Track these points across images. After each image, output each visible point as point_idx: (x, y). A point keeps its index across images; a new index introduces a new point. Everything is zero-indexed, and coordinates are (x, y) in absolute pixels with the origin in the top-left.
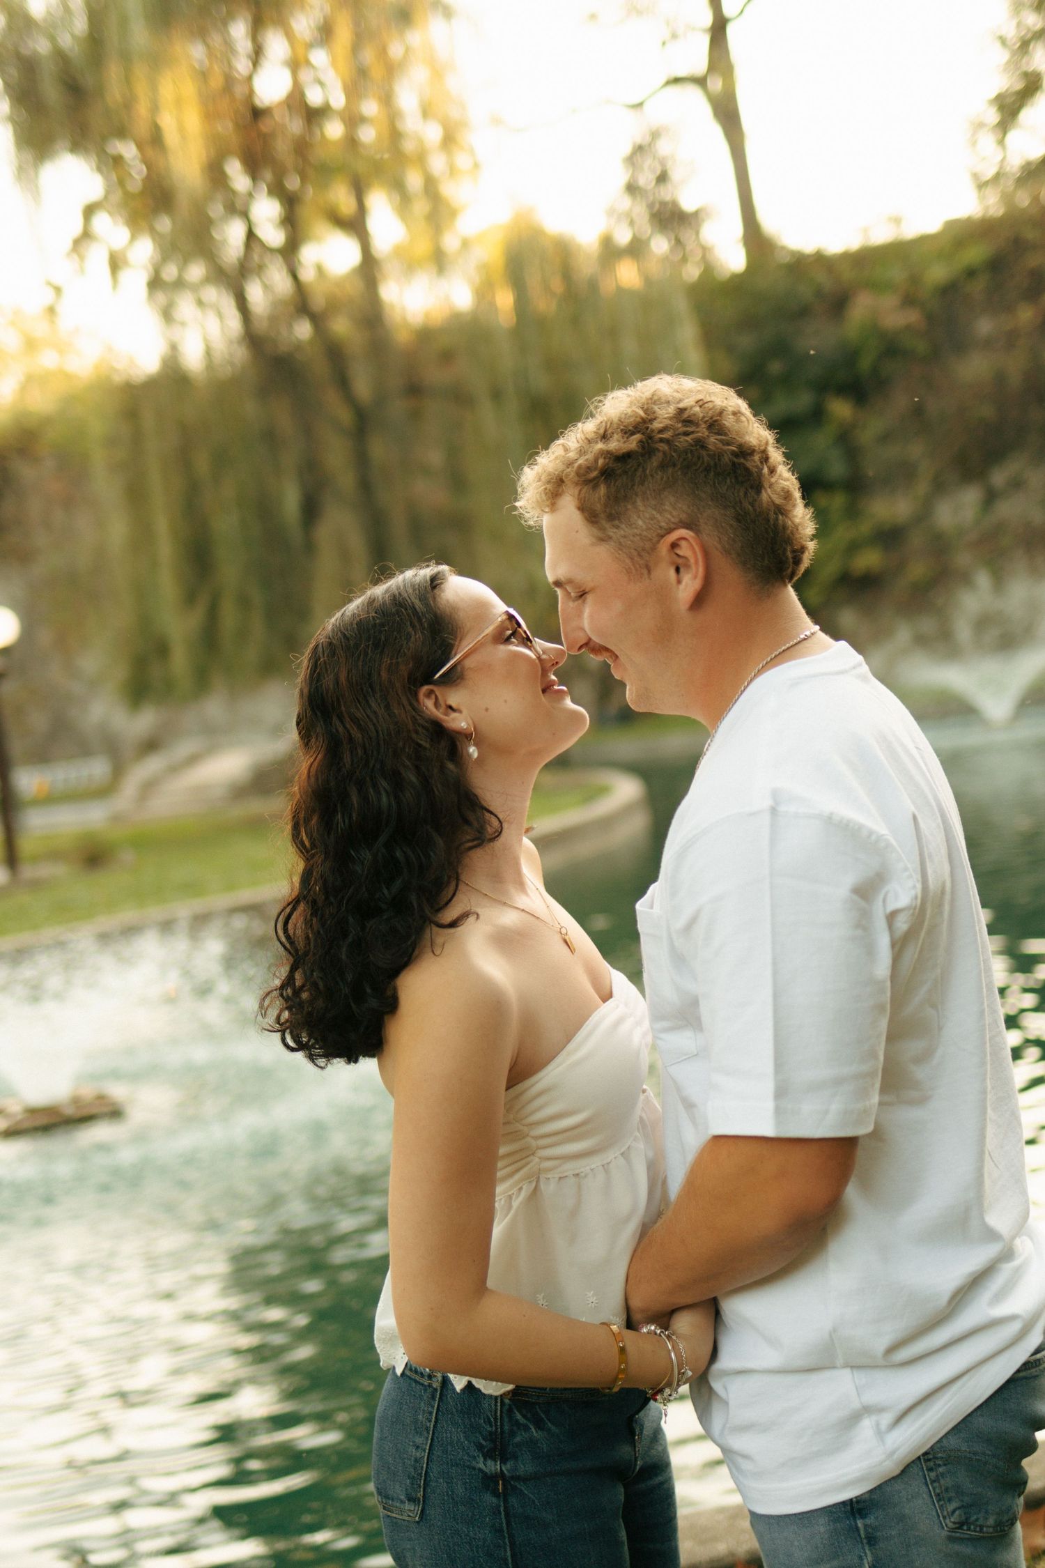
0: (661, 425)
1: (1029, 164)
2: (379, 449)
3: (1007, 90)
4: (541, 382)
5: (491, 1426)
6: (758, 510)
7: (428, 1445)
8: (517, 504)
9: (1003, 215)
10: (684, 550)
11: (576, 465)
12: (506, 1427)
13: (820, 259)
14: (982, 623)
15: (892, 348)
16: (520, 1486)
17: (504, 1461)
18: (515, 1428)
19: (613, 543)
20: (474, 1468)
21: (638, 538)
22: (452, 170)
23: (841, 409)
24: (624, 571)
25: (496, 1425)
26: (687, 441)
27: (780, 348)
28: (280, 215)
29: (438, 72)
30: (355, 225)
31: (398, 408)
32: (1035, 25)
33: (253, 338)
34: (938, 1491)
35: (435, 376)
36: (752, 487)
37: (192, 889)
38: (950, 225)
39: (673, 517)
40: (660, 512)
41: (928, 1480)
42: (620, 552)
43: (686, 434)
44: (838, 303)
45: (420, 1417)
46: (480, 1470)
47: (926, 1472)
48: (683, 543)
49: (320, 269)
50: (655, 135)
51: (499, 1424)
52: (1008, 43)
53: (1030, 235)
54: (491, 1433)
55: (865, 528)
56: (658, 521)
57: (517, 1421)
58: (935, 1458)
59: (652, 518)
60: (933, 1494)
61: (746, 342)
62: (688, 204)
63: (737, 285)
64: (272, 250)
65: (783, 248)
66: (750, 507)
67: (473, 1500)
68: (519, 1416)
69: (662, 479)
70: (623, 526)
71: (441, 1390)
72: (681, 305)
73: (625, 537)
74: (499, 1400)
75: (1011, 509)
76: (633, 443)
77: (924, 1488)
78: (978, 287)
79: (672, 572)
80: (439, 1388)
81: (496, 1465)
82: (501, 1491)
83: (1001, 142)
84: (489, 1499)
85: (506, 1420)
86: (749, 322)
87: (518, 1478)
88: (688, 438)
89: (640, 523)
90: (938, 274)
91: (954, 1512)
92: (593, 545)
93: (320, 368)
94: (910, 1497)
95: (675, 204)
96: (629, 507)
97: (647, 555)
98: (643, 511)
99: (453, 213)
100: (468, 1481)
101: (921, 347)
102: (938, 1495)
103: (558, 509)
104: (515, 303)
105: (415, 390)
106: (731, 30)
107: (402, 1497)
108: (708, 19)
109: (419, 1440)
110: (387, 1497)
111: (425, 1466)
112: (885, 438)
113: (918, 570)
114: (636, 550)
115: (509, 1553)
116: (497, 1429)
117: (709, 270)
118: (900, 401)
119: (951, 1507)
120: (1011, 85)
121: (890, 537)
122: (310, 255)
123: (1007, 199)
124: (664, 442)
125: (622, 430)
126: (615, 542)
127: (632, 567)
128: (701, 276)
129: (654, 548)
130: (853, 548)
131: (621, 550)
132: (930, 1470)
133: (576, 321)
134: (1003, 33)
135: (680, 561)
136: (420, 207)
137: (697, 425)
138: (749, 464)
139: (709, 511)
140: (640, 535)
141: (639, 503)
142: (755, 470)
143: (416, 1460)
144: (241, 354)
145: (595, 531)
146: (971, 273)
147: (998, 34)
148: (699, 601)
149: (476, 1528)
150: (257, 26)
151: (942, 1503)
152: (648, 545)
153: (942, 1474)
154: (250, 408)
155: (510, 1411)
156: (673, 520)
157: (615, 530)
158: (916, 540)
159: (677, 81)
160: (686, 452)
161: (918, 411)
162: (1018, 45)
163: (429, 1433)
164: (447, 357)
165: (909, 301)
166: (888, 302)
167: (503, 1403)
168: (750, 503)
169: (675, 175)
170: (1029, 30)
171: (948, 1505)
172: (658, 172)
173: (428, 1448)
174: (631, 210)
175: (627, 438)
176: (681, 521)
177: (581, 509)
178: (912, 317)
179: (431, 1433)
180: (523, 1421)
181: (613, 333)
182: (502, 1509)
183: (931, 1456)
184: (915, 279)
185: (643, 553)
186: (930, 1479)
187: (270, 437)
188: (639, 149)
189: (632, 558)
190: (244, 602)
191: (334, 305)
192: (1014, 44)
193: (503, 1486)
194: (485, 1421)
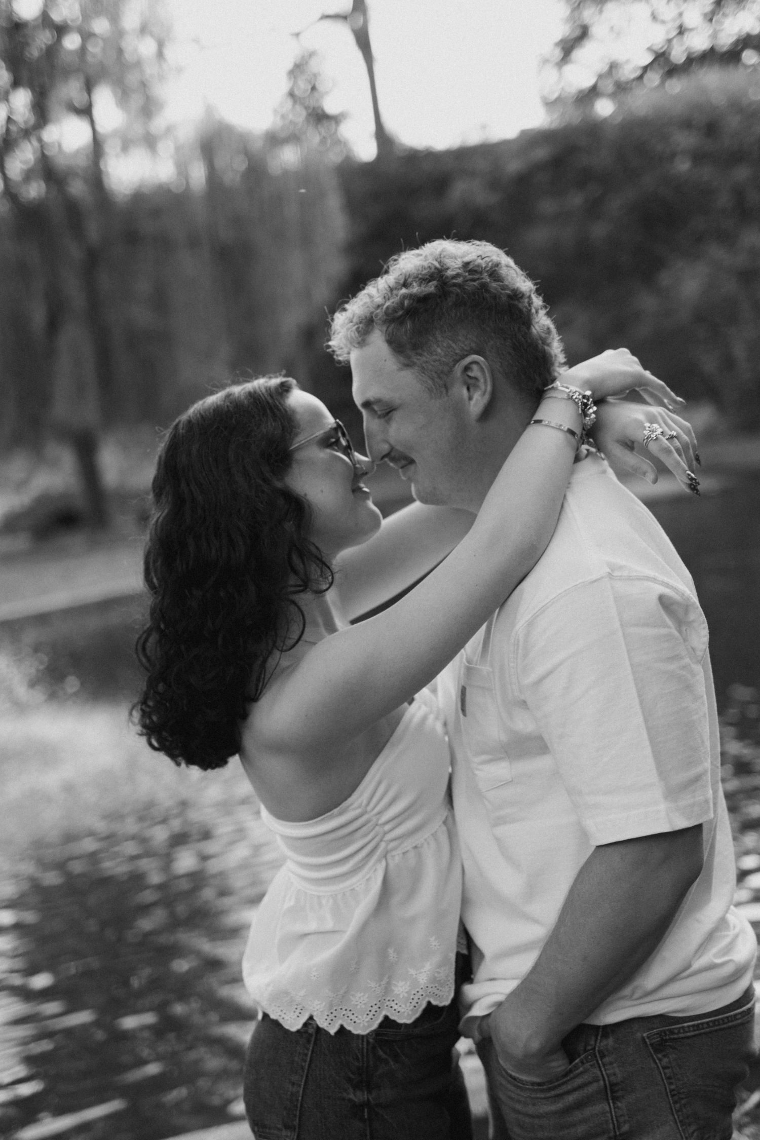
0: (454, 273)
3: (568, 36)
5: (358, 1062)
6: (529, 341)
7: (303, 1081)
8: (330, 343)
10: (475, 372)
11: (385, 307)
12: (371, 1063)
13: (428, 154)
16: (381, 1112)
17: (369, 1092)
18: (378, 1063)
19: (417, 368)
20: (344, 1099)
21: (438, 363)
24: (426, 389)
26: (474, 285)
28: (31, 102)
30: (86, 111)
34: (681, 1118)
36: (523, 324)
38: (524, 133)
39: (466, 345)
40: (454, 342)
41: (674, 1110)
42: (423, 375)
43: (473, 280)
45: (296, 1059)
46: (350, 1100)
47: (673, 1105)
48: (475, 367)
49: (60, 147)
50: (309, 56)
51: (365, 1060)
54: (358, 1068)
56: (454, 349)
57: (380, 1056)
58: (679, 1093)
59: (449, 347)
60: (678, 1121)
63: (368, 169)
64: (23, 129)
65: (401, 143)
66: (523, 339)
67: (343, 1126)
68: (381, 1053)
69: (456, 315)
70: (426, 354)
71: (316, 1035)
73: (427, 362)
74: (365, 1040)
76: (431, 288)
77: (671, 1117)
79: (465, 391)
80: (314, 1034)
81: (364, 1095)
82: (366, 1117)
83: (560, 74)
84: (357, 1124)
85: (371, 1056)
87: (381, 1106)
88: (475, 283)
89: (439, 350)
90: (514, 166)
91: (693, 1133)
92: (400, 370)
94: (659, 1124)
95: (321, 108)
96: (431, 338)
97: (444, 376)
98: (442, 341)
100: (338, 1110)
102: (681, 1122)
103: (368, 344)
104: (206, 173)
105: (131, 237)
107: (279, 1126)
109: (295, 1078)
110: (264, 1126)
111: (300, 1098)
114: (436, 372)
116: (363, 1063)
117: (347, 157)
119: (691, 1129)
120: (570, 33)
122: (51, 134)
123: (566, 115)
124: (456, 286)
125: (420, 279)
126: (418, 367)
127: (433, 387)
129: (451, 371)
131: (423, 373)
132: (675, 1102)
135: (470, 381)
136: (136, 100)
137: (481, 273)
138: (520, 305)
139: (492, 342)
140: (439, 360)
141: (438, 335)
142: (525, 310)
143: (292, 1094)
145: (402, 359)
148: (487, 413)
151: (684, 1127)
152: (446, 369)
153: (685, 1105)
155: (374, 1048)
156: (465, 348)
157: (419, 357)
159: (328, 17)
160: (474, 294)
162: (577, 4)
163: (303, 1071)
164: (156, 214)
165: (492, 186)
166: (478, 184)
167: (368, 1042)
168: (522, 336)
169: (322, 86)
171: (688, 1128)
172: (313, 84)
173: (303, 1083)
174: (293, 110)
175: (427, 284)
176: (472, 349)
177: (390, 342)
179: (306, 1071)
180: (384, 1056)
182: (368, 1133)
183: (675, 1092)
185: (442, 376)
186: (675, 1110)
187: (22, 268)
188: (299, 66)
189: (433, 379)
192: (574, 3)
193: (369, 1113)
194: (353, 1058)
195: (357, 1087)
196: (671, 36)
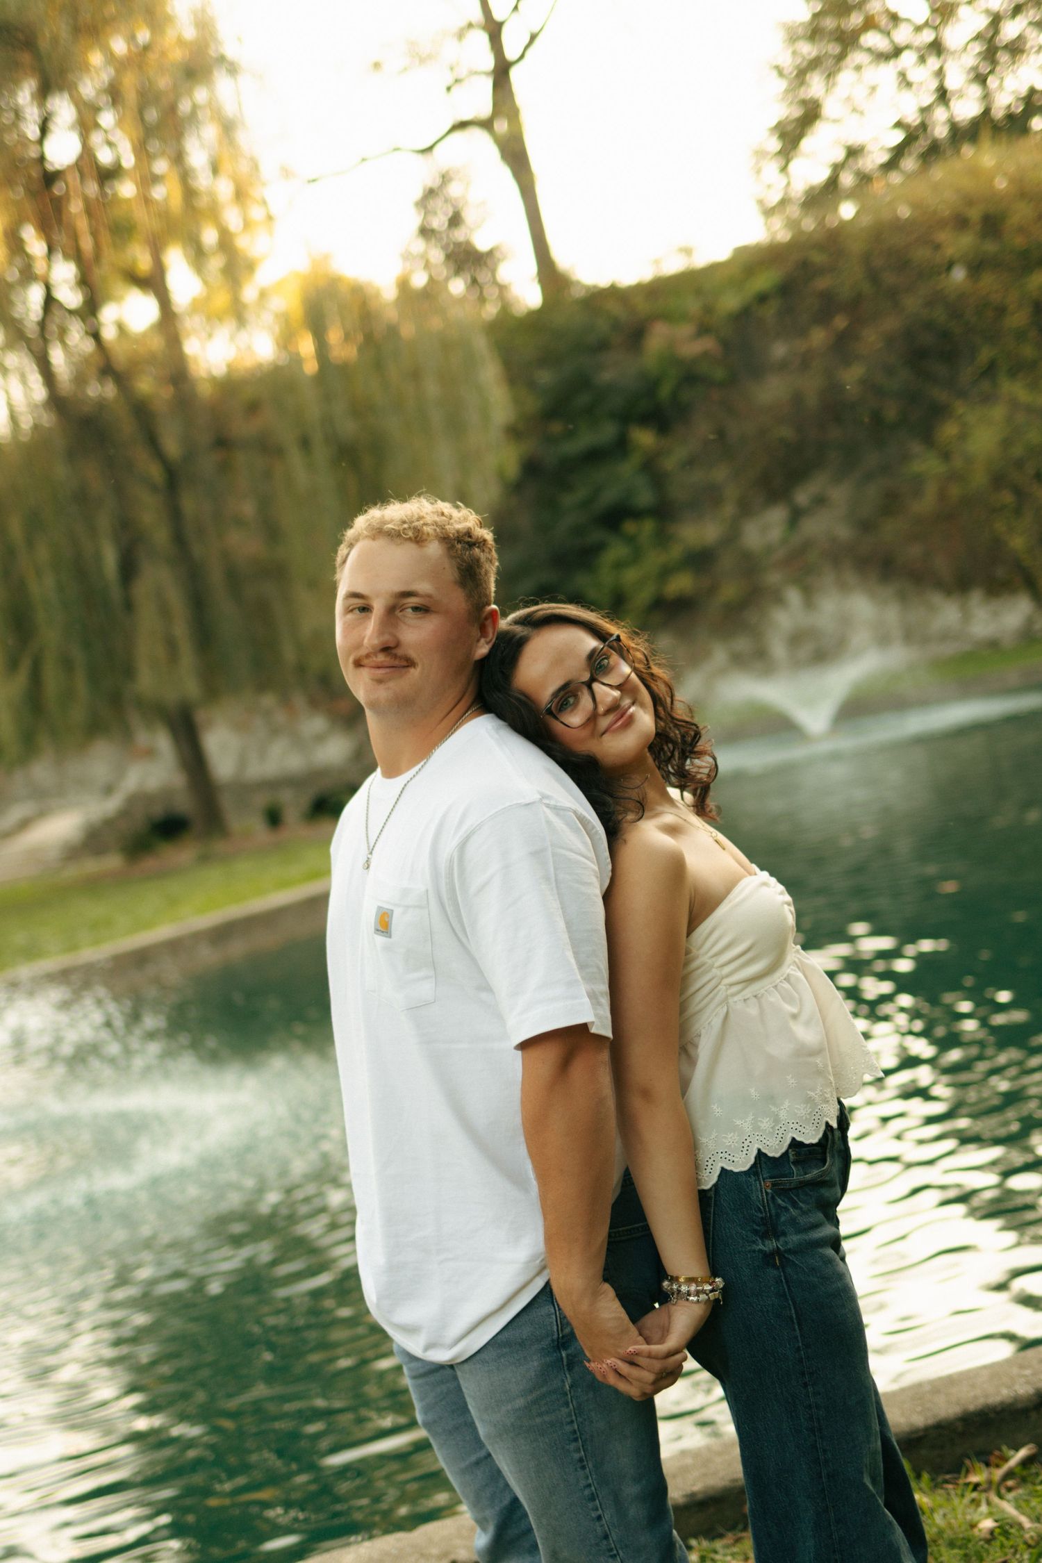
1: (812, 189)
2: (190, 504)
3: (787, 118)
4: (348, 428)
5: (761, 1213)
9: (790, 240)
12: (773, 1212)
13: (613, 292)
14: (796, 639)
15: (690, 376)
16: (791, 1257)
17: (777, 1239)
18: (779, 1211)
20: (754, 1251)
22: (247, 224)
23: (644, 438)
25: (765, 1211)
27: (582, 382)
28: (76, 277)
29: (228, 128)
30: (154, 283)
31: (208, 463)
32: (809, 54)
33: (56, 401)
35: (242, 428)
37: (31, 952)
38: (740, 252)
44: (636, 335)
46: (760, 1251)
49: (121, 328)
50: (445, 178)
51: (767, 1209)
52: (786, 72)
53: (818, 258)
54: (762, 1218)
55: (676, 552)
57: (779, 1205)
61: (545, 377)
62: (482, 244)
63: (534, 321)
64: (71, 312)
65: (578, 283)
67: (758, 1276)
68: (780, 1201)
72: (481, 344)
75: (817, 527)
78: (769, 312)
81: (773, 1243)
82: (778, 1264)
83: (784, 169)
84: (773, 1272)
85: (772, 1205)
86: (548, 358)
87: (789, 1251)
90: (731, 302)
93: (127, 427)
95: (468, 243)
99: (251, 267)
100: (751, 1263)
101: (719, 374)
104: (316, 350)
105: (222, 443)
106: (514, 73)
108: (489, 62)
112: (691, 463)
113: (730, 591)
115: (793, 1311)
116: (766, 1214)
117: (505, 308)
118: (702, 428)
120: (790, 113)
121: (700, 560)
122: (109, 315)
123: (792, 224)
128: (498, 314)
130: (665, 573)
133: (378, 365)
134: (780, 62)
136: (215, 263)
144: (48, 419)
146: (762, 298)
147: (775, 63)
149: (764, 1298)
150: (44, 91)
154: (61, 471)
155: (773, 1198)
158: (726, 562)
159: (462, 125)
161: (721, 434)
162: (795, 73)
164: (253, 408)
165: (704, 330)
166: (685, 330)
167: (766, 1193)
169: (469, 216)
170: (804, 58)
172: (450, 214)
174: (426, 252)
178: (707, 344)
180: (783, 1205)
181: (416, 375)
182: (783, 1279)
184: (708, 310)
187: (82, 497)
188: (431, 193)
190: (67, 664)
191: (136, 364)
192: (791, 73)
193: (779, 1260)
194: (756, 1211)
195: (764, 1236)
196: (926, 103)
